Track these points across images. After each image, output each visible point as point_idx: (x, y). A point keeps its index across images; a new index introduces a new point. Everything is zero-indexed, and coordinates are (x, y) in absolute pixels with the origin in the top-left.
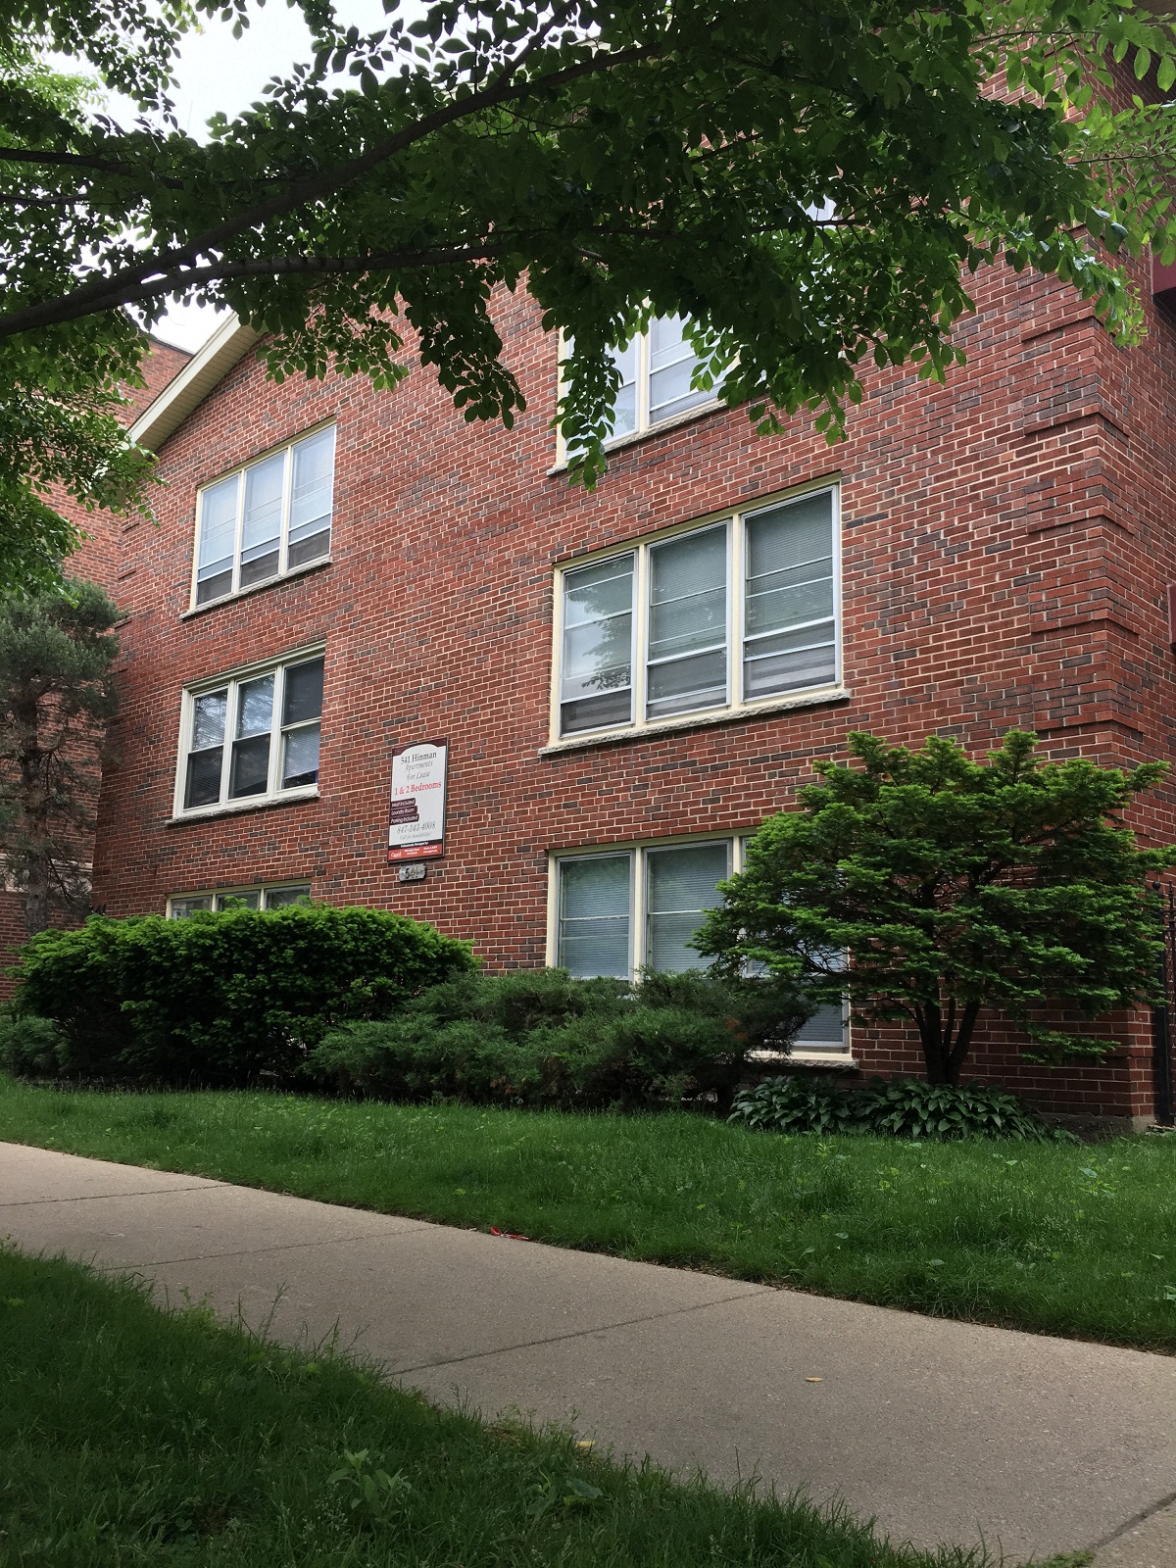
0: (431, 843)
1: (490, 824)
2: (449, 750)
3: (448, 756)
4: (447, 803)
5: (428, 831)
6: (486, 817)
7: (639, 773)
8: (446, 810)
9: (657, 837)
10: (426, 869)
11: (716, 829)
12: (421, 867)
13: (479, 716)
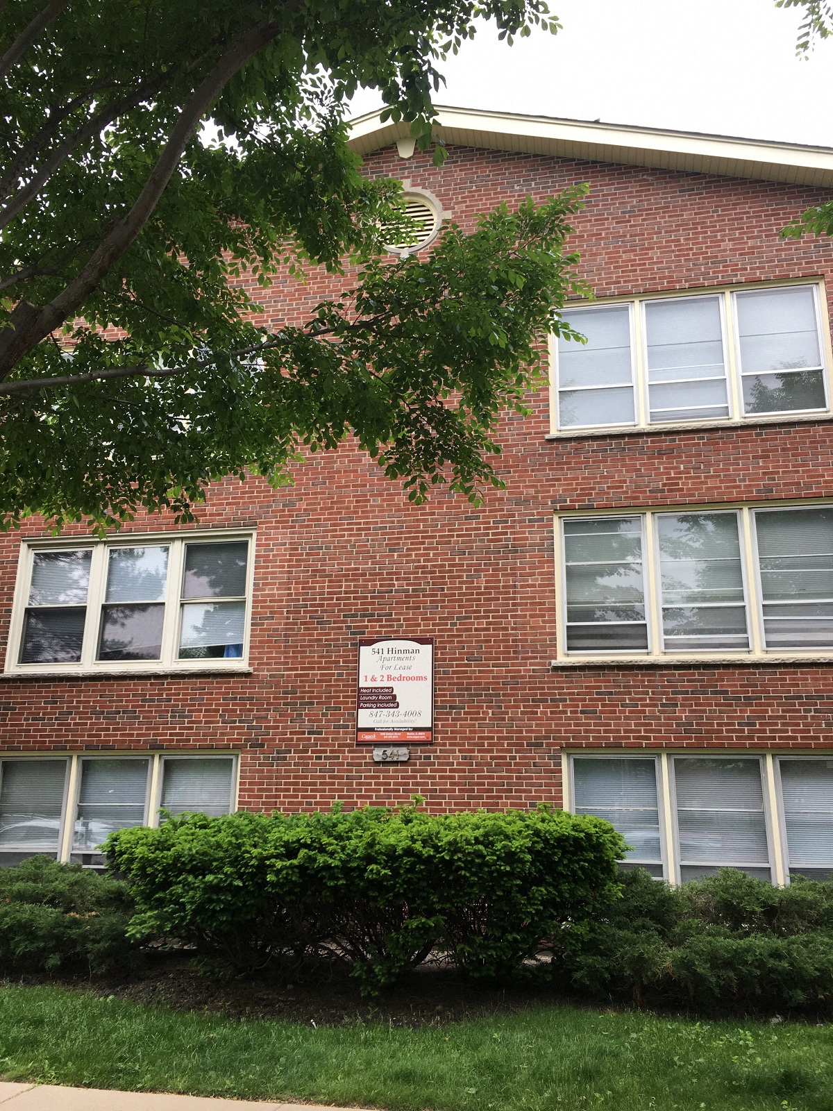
0: (416, 730)
1: (490, 719)
2: (435, 649)
3: (434, 654)
4: (434, 696)
5: (412, 718)
6: (486, 713)
7: (666, 693)
8: (434, 702)
9: (689, 747)
10: (410, 753)
11: (753, 746)
12: (404, 750)
13: (473, 624)
